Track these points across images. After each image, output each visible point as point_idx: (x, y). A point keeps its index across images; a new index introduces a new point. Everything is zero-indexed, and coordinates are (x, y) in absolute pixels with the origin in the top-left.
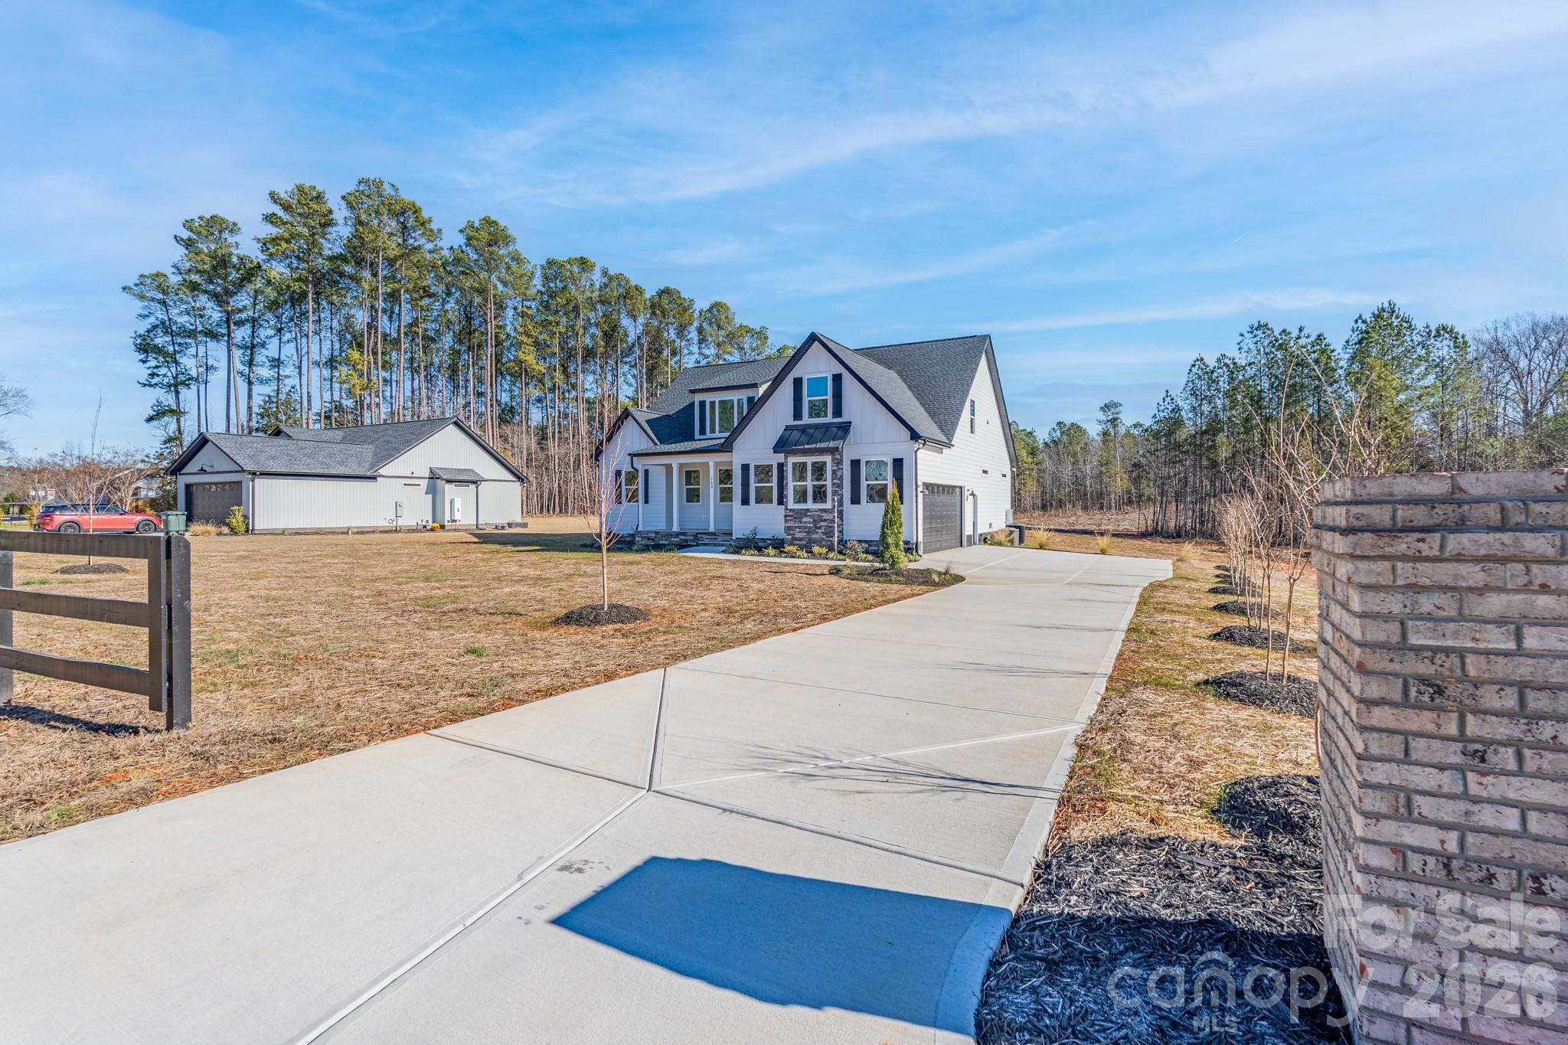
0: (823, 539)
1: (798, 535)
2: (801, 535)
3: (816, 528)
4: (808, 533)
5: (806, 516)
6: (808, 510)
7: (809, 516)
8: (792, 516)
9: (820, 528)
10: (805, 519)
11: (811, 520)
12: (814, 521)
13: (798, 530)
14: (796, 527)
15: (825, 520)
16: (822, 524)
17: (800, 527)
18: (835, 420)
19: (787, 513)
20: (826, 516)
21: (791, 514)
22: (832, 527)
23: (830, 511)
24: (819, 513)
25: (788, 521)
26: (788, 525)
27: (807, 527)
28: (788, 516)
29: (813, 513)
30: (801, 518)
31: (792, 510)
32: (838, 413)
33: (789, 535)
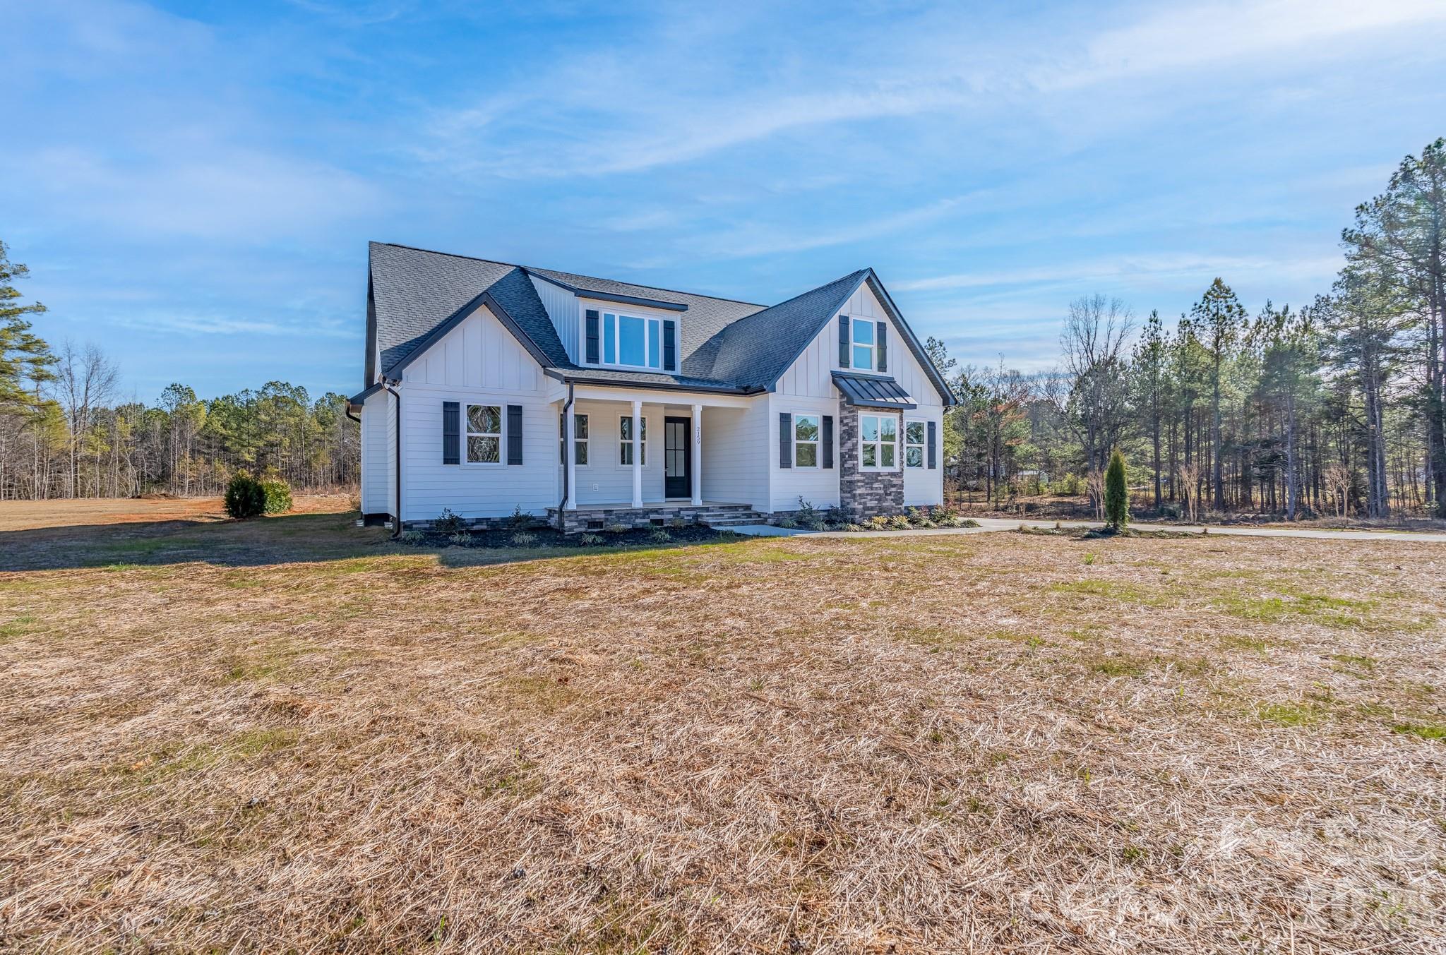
1: (870, 504)
2: (873, 503)
3: (887, 494)
4: (879, 500)
5: (877, 481)
6: (879, 474)
7: (880, 481)
8: (862, 481)
9: (890, 494)
10: (876, 485)
11: (882, 486)
12: (885, 486)
13: (869, 498)
14: (867, 494)
15: (894, 486)
16: (893, 489)
17: (871, 494)
18: (881, 374)
19: (857, 477)
20: (895, 481)
21: (862, 478)
22: (901, 493)
23: (899, 475)
24: (889, 477)
25: (859, 487)
26: (858, 492)
27: (877, 494)
28: (858, 481)
29: (884, 478)
30: (872, 484)
31: (863, 474)
32: (882, 366)
33: (860, 504)
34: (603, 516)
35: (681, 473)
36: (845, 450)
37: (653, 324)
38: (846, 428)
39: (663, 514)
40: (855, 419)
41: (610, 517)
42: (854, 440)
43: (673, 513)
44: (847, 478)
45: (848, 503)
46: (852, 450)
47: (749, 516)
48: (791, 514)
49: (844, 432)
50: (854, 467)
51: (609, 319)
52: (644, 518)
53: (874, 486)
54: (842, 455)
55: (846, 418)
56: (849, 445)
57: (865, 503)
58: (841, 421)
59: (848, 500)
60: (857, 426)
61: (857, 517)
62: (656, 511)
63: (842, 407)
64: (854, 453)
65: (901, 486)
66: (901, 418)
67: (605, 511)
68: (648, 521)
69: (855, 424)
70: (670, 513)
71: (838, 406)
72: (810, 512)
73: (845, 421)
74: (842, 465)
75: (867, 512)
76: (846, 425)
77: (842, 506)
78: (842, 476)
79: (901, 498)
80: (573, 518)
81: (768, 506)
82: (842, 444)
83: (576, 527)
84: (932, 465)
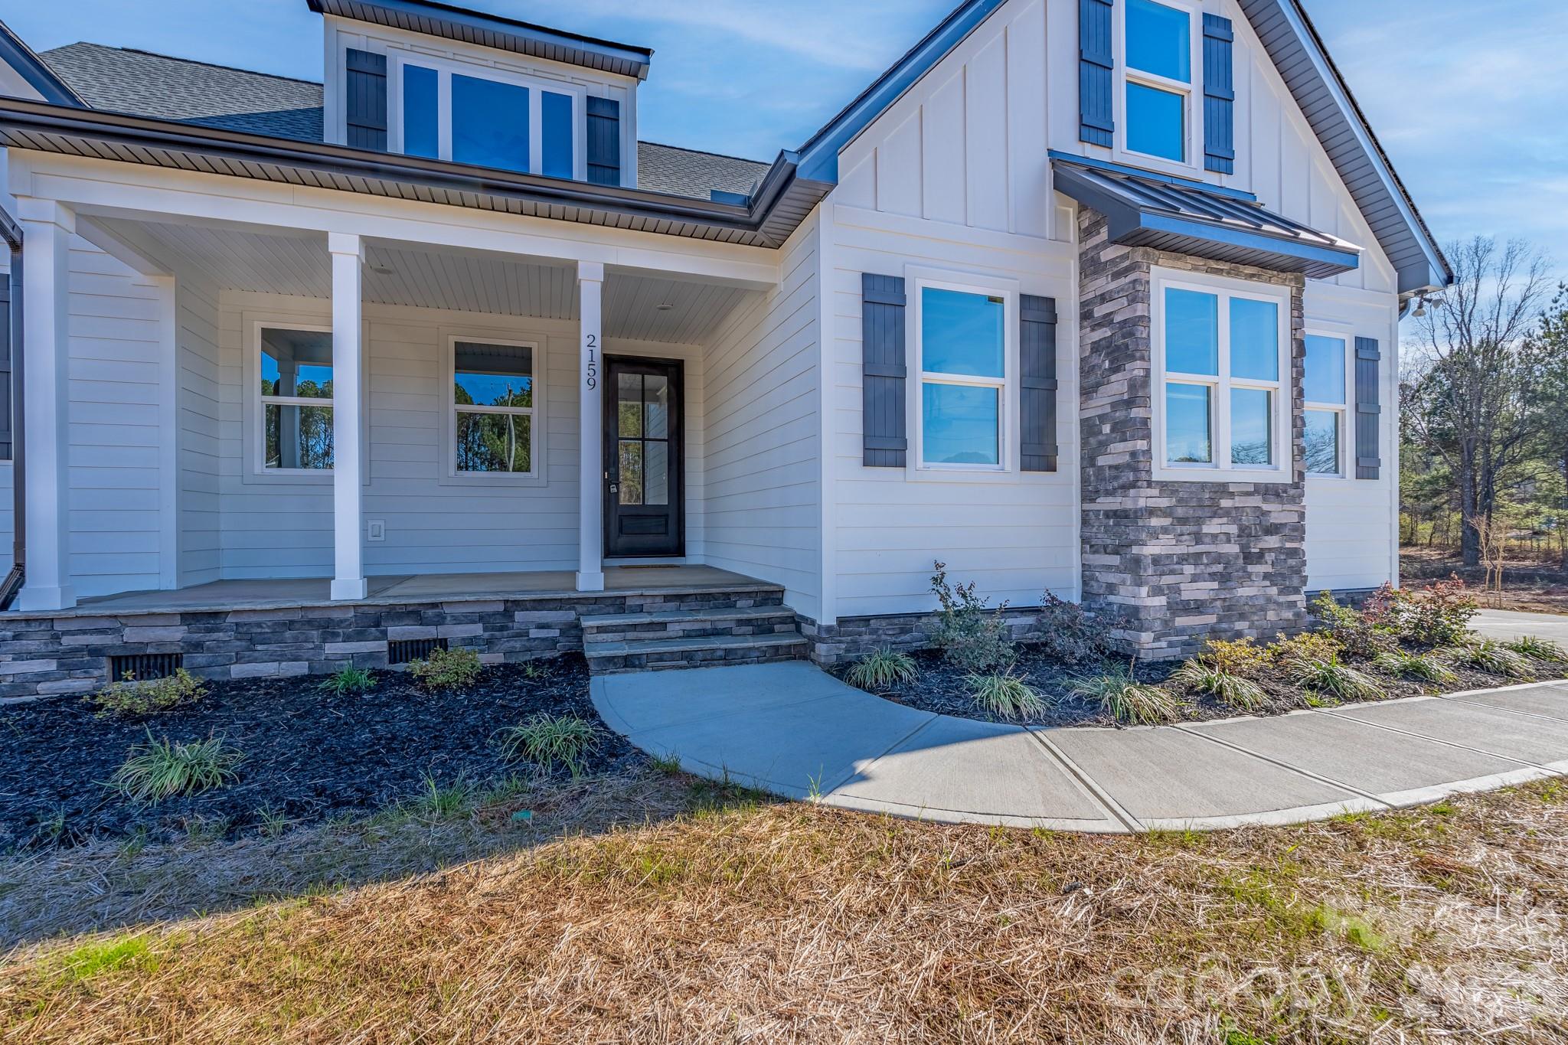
0: (1269, 600)
1: (1193, 591)
2: (1203, 590)
3: (1249, 557)
4: (1224, 578)
5: (1216, 512)
6: (1222, 489)
7: (1227, 513)
8: (1166, 514)
9: (1260, 557)
10: (1212, 527)
11: (1233, 529)
12: (1244, 532)
13: (1189, 569)
14: (1183, 559)
15: (1272, 530)
16: (1272, 542)
17: (1195, 559)
18: (1212, 179)
19: (1144, 497)
20: (1279, 514)
21: (1164, 503)
22: (1295, 553)
23: (1289, 493)
24: (1256, 501)
25: (1154, 534)
26: (1151, 549)
27: (1218, 558)
28: (1152, 512)
29: (1238, 502)
30: (1199, 521)
31: (1166, 488)
32: (1220, 157)
33: (1157, 591)
34: (174, 635)
35: (658, 496)
36: (1101, 402)
37: (556, 106)
38: (1105, 332)
39: (440, 620)
40: (1138, 294)
41: (209, 639)
42: (1135, 369)
43: (482, 618)
44: (1106, 503)
45: (1111, 588)
46: (1130, 403)
47: (764, 628)
48: (904, 622)
49: (1096, 347)
50: (1137, 463)
51: (420, 81)
52: (360, 636)
53: (1206, 529)
54: (1088, 428)
55: (1103, 298)
56: (1117, 386)
57: (1175, 589)
58: (1086, 315)
59: (1112, 578)
60: (1145, 320)
61: (1146, 637)
62: (414, 614)
63: (1090, 266)
64: (1137, 412)
65: (1298, 531)
66: (1297, 304)
67: (188, 618)
68: (382, 646)
69: (1140, 309)
70: (469, 619)
71: (1074, 266)
72: (969, 617)
73: (1099, 311)
74: (1088, 459)
75: (1181, 621)
76: (1107, 320)
77: (1086, 595)
78: (1088, 496)
79: (1297, 571)
80: (32, 645)
81: (816, 597)
82: (1087, 392)
83: (45, 677)
84: (1368, 467)
